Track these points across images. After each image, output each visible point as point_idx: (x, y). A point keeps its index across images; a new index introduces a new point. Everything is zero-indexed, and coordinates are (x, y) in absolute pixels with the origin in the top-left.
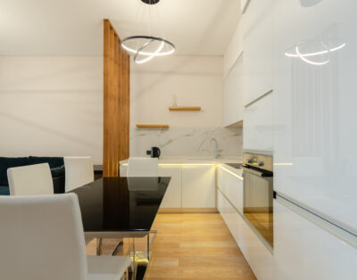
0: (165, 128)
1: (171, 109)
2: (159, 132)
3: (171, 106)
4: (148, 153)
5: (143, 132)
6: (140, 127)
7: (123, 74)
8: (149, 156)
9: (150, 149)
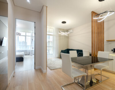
8: (112, 52)
9: (113, 49)
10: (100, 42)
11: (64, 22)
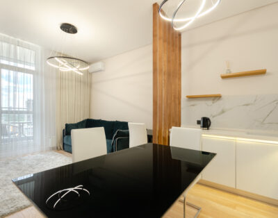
0: (217, 97)
1: (224, 77)
2: (210, 102)
3: (225, 73)
4: (199, 122)
5: (193, 102)
6: (191, 98)
7: (173, 51)
8: (199, 126)
9: (200, 119)
10: (173, 99)
11: (68, 28)
